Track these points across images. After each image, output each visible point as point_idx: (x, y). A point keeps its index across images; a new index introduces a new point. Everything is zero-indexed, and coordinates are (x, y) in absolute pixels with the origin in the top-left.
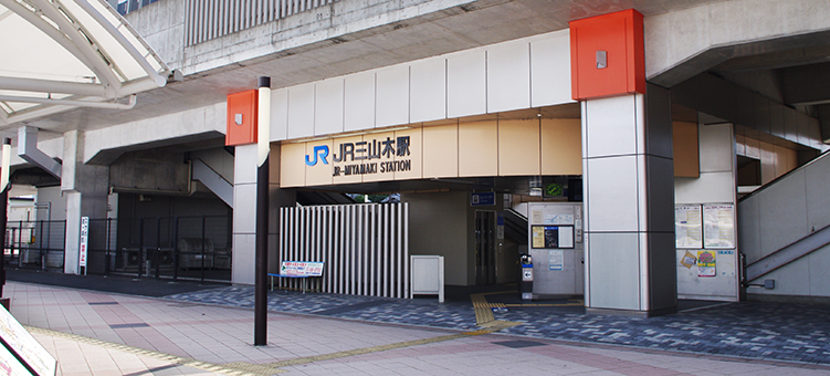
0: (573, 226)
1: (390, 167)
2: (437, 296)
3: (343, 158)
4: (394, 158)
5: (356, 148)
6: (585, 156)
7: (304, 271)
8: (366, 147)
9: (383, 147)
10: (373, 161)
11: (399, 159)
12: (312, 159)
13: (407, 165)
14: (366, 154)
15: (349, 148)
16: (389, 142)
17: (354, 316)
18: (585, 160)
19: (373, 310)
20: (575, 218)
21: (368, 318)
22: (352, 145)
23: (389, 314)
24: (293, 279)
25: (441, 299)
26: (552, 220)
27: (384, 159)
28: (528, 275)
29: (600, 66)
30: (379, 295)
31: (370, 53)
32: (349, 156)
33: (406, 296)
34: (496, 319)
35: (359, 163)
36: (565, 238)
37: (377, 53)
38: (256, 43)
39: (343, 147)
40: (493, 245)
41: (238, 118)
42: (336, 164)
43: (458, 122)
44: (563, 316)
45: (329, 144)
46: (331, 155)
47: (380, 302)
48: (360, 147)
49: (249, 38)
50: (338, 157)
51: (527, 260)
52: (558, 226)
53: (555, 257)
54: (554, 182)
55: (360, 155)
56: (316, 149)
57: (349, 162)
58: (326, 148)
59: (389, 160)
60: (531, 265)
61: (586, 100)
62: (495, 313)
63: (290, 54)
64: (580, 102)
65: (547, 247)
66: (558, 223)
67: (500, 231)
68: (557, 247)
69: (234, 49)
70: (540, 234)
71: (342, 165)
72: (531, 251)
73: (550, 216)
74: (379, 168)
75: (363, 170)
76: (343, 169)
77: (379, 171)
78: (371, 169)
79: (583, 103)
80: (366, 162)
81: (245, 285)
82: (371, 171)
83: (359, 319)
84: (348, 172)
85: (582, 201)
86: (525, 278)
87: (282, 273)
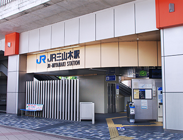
0: (152, 89)
1: (71, 64)
2: (91, 120)
3: (51, 60)
4: (73, 59)
5: (57, 56)
6: (162, 55)
7: (35, 108)
8: (61, 55)
9: (68, 55)
10: (64, 61)
11: (75, 60)
12: (39, 61)
13: (78, 63)
14: (61, 58)
15: (54, 56)
16: (71, 53)
17: (52, 132)
18: (163, 58)
19: (62, 128)
20: (153, 86)
21: (58, 133)
22: (55, 55)
23: (68, 131)
24: (31, 112)
25: (93, 122)
26: (142, 87)
27: (68, 60)
28: (132, 111)
29: (171, 11)
30: (66, 119)
31: (61, 12)
32: (54, 59)
33: (78, 120)
34: (120, 135)
35: (58, 62)
36: (148, 94)
37: (64, 11)
38: (12, 9)
39: (51, 56)
40: (115, 97)
41: (9, 44)
42: (49, 63)
43: (101, 43)
44: (153, 134)
45: (46, 54)
46: (46, 59)
47: (65, 124)
48: (58, 55)
49: (9, 7)
50: (49, 60)
51: (132, 104)
52: (145, 89)
53: (144, 103)
54: (143, 70)
55: (58, 59)
56: (41, 57)
57: (54, 62)
58: (45, 56)
59: (70, 61)
60: (134, 107)
61: (163, 28)
62: (119, 131)
63: (26, 13)
64: (160, 30)
65: (140, 98)
66: (145, 88)
67: (117, 91)
68: (145, 99)
69: (4, 12)
70: (137, 93)
71: (51, 63)
72: (133, 101)
73: (141, 85)
74: (67, 64)
75: (60, 65)
76: (51, 65)
77: (66, 65)
78: (63, 65)
79: (161, 31)
80: (61, 62)
81: (11, 114)
82: (63, 66)
83: (53, 133)
84: (53, 66)
85: (161, 78)
86: (131, 113)
87: (27, 109)
